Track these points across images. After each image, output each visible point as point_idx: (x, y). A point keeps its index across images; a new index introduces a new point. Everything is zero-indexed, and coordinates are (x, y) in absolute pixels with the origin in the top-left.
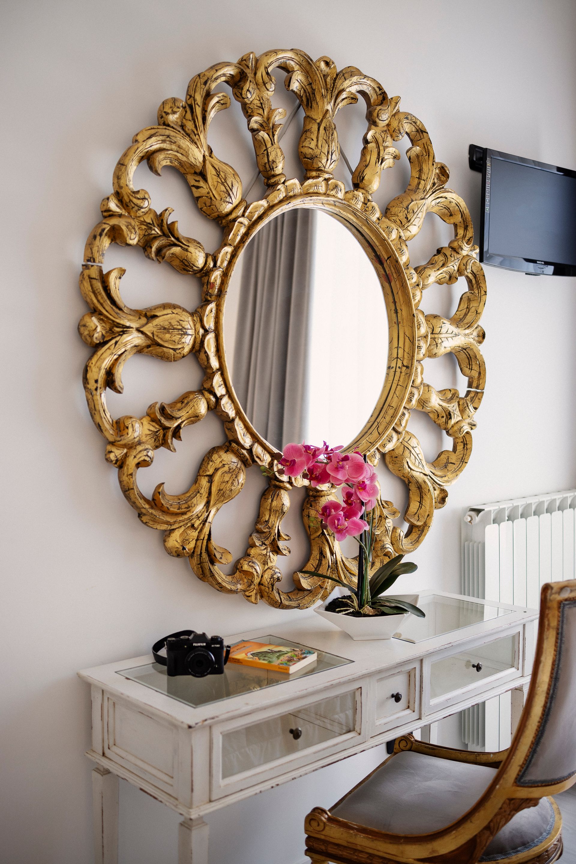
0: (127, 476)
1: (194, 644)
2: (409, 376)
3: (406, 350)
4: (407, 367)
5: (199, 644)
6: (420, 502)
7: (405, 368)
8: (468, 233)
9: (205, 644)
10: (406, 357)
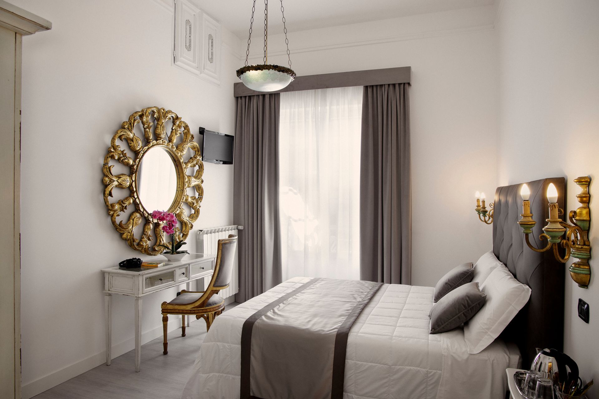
0: (114, 219)
2: (183, 193)
3: (182, 185)
6: (185, 228)
7: (181, 190)
8: (199, 153)
9: (136, 260)
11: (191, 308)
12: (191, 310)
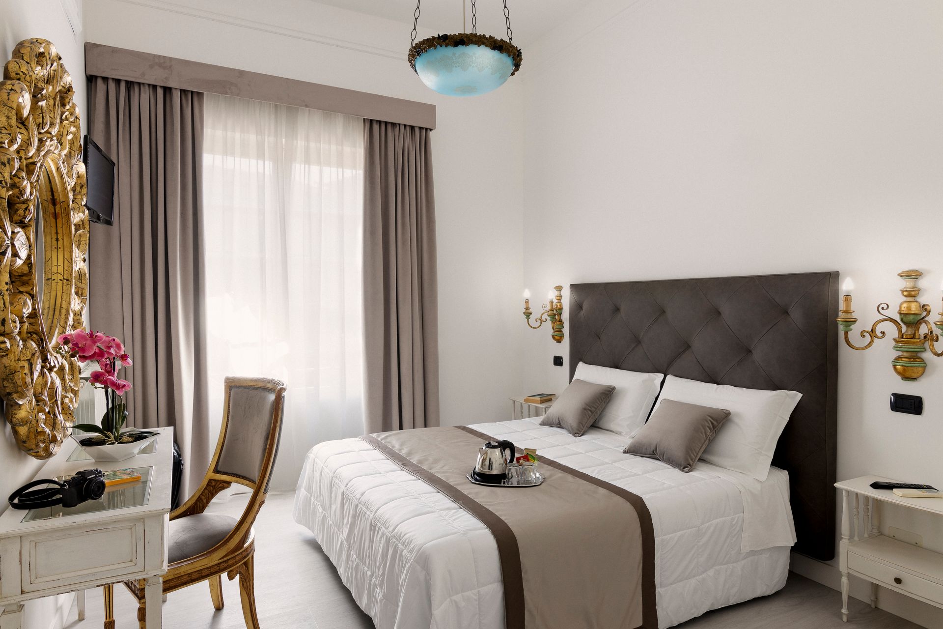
0: (15, 361)
1: (88, 478)
2: (71, 286)
3: (66, 268)
4: (67, 280)
5: (91, 477)
6: (72, 375)
7: (65, 281)
8: (83, 190)
9: (94, 475)
10: (65, 273)
11: (220, 559)
12: (220, 563)
